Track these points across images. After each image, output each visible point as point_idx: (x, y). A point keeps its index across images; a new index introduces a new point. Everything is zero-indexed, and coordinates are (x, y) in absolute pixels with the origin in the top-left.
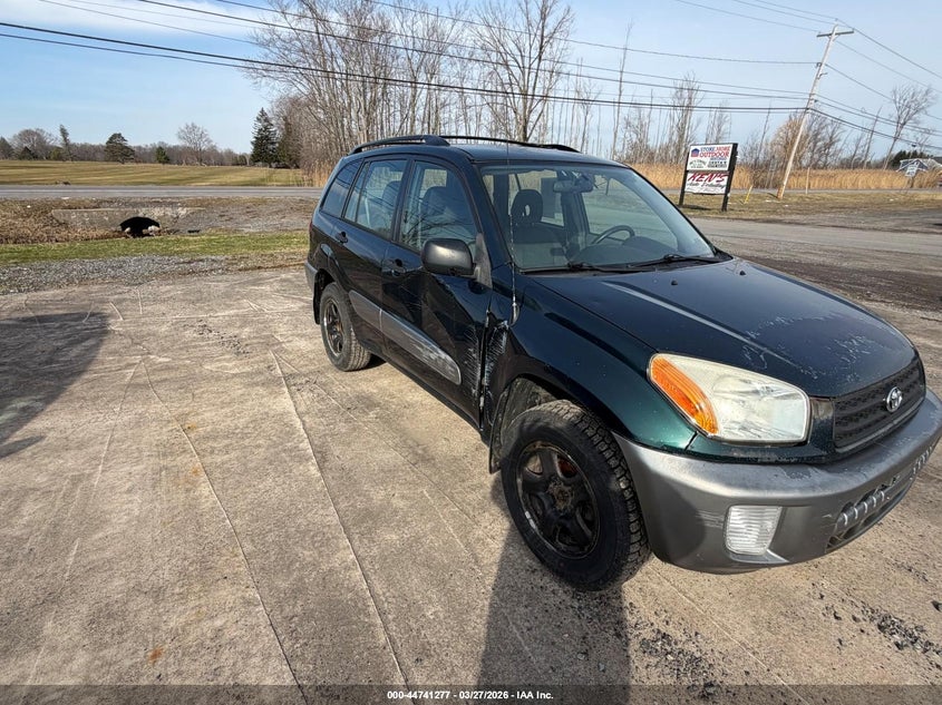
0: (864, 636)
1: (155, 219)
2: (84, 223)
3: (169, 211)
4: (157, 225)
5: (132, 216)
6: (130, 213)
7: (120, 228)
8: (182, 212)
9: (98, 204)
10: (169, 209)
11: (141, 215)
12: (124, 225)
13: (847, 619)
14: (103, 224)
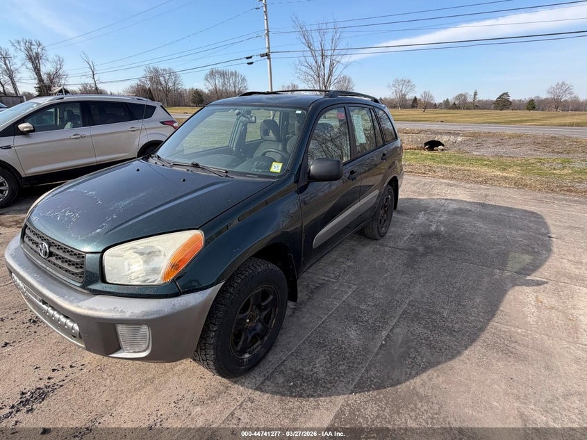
0: (37, 379)
1: (443, 142)
2: (409, 141)
3: (452, 138)
4: (443, 145)
5: (432, 139)
6: (432, 138)
7: (423, 145)
8: (459, 139)
9: (420, 132)
10: (453, 137)
11: (436, 139)
12: (426, 144)
13: (51, 374)
14: (417, 142)
